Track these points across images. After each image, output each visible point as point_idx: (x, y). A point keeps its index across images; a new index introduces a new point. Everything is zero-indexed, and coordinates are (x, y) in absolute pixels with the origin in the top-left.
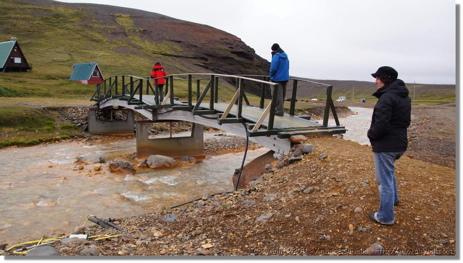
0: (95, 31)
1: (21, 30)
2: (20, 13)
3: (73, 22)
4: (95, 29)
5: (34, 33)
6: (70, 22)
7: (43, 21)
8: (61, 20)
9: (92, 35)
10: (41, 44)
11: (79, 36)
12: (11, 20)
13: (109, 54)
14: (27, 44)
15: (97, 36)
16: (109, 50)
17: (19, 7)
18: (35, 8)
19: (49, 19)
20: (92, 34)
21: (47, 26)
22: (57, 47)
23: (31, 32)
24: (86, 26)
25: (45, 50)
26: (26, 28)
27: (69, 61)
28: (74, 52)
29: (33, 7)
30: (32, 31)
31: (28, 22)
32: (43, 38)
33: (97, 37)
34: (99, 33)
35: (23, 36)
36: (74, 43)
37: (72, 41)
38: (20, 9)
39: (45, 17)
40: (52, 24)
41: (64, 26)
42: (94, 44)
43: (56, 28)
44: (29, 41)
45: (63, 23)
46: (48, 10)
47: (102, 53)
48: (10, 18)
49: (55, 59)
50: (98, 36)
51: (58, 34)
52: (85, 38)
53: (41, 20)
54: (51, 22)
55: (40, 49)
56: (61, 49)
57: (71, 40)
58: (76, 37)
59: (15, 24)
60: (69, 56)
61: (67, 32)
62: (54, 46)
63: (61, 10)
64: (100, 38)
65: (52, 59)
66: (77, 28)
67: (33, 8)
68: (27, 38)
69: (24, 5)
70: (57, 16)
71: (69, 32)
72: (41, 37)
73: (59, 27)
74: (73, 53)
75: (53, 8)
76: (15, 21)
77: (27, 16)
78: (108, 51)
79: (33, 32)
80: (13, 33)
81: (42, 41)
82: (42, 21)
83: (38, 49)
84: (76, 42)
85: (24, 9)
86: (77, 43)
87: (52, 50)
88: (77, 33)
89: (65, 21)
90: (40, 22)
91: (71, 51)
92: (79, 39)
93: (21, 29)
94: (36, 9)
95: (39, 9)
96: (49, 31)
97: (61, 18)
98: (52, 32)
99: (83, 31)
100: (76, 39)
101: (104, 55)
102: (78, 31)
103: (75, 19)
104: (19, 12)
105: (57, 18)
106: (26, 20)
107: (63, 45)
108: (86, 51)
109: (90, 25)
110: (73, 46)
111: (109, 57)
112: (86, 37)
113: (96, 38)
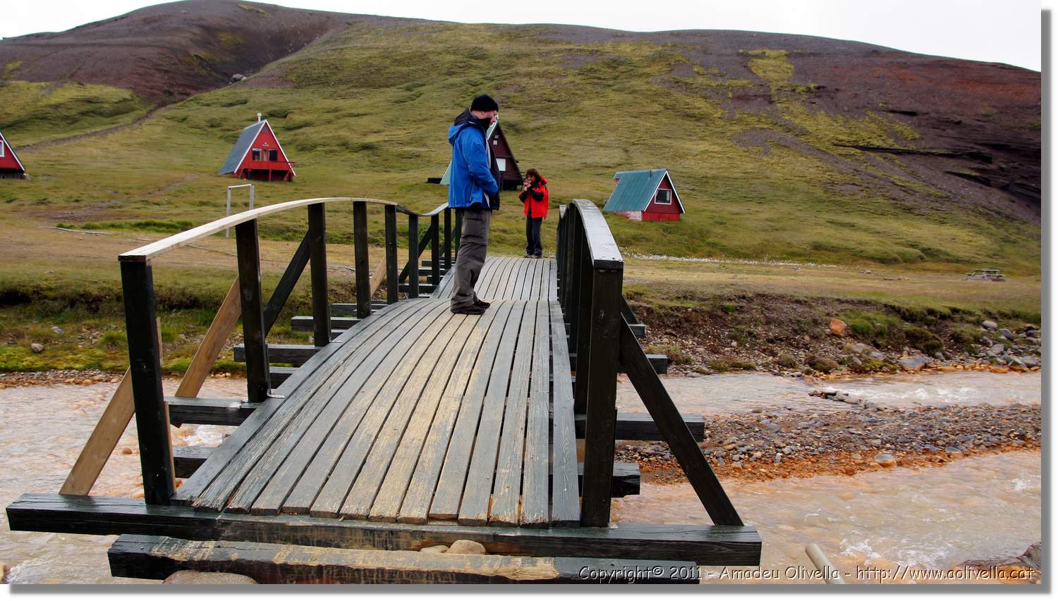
0: (696, 93)
1: (534, 99)
2: (539, 62)
3: (648, 75)
4: (696, 90)
5: (559, 104)
6: (640, 76)
7: (583, 77)
8: (622, 72)
9: (687, 104)
10: (568, 128)
11: (656, 107)
12: (517, 79)
13: (717, 148)
14: (538, 129)
15: (697, 105)
16: (722, 138)
17: (538, 49)
18: (570, 50)
19: (596, 71)
20: (687, 100)
21: (589, 88)
22: (601, 134)
23: (554, 101)
24: (677, 82)
25: (573, 142)
26: (544, 94)
27: (620, 165)
28: (637, 144)
29: (568, 47)
30: (555, 99)
31: (550, 80)
32: (576, 114)
33: (699, 108)
34: (705, 98)
35: (536, 111)
36: (642, 123)
37: (637, 120)
38: (541, 55)
39: (589, 67)
40: (599, 81)
41: (627, 85)
42: (689, 124)
43: (608, 90)
44: (545, 121)
45: (626, 78)
46: (597, 51)
47: (703, 146)
48: (517, 74)
49: (589, 161)
50: (701, 105)
51: (608, 104)
52: (670, 111)
53: (579, 74)
54: (599, 79)
55: (562, 139)
56: (610, 137)
57: (636, 117)
58: (649, 109)
59: (525, 87)
60: (623, 155)
61: (630, 98)
62: (593, 131)
63: (626, 49)
64: (705, 110)
65: (584, 161)
66: (654, 89)
67: (566, 49)
68: (541, 117)
69: (551, 45)
70: (614, 63)
71: (636, 98)
72: (570, 113)
73: (614, 88)
74: (635, 147)
75: (608, 47)
76: (525, 80)
77: (551, 68)
78: (720, 141)
79: (558, 101)
80: (516, 106)
81: (571, 122)
82: (579, 77)
83: (558, 138)
84: (646, 121)
85: (548, 53)
86: (649, 124)
87: (590, 140)
88: (653, 101)
89: (631, 75)
90: (576, 80)
91: (630, 142)
92: (656, 113)
93: (535, 97)
94: (572, 52)
95: (580, 50)
96: (590, 99)
97: (622, 68)
98: (596, 101)
99: (668, 94)
100: (650, 113)
101: (707, 150)
102: (656, 94)
103: (654, 69)
104: (537, 60)
105: (615, 68)
106: (548, 77)
107: (615, 129)
108: (666, 142)
109: (687, 81)
110: (637, 130)
111: (715, 155)
112: (672, 108)
113: (696, 111)
